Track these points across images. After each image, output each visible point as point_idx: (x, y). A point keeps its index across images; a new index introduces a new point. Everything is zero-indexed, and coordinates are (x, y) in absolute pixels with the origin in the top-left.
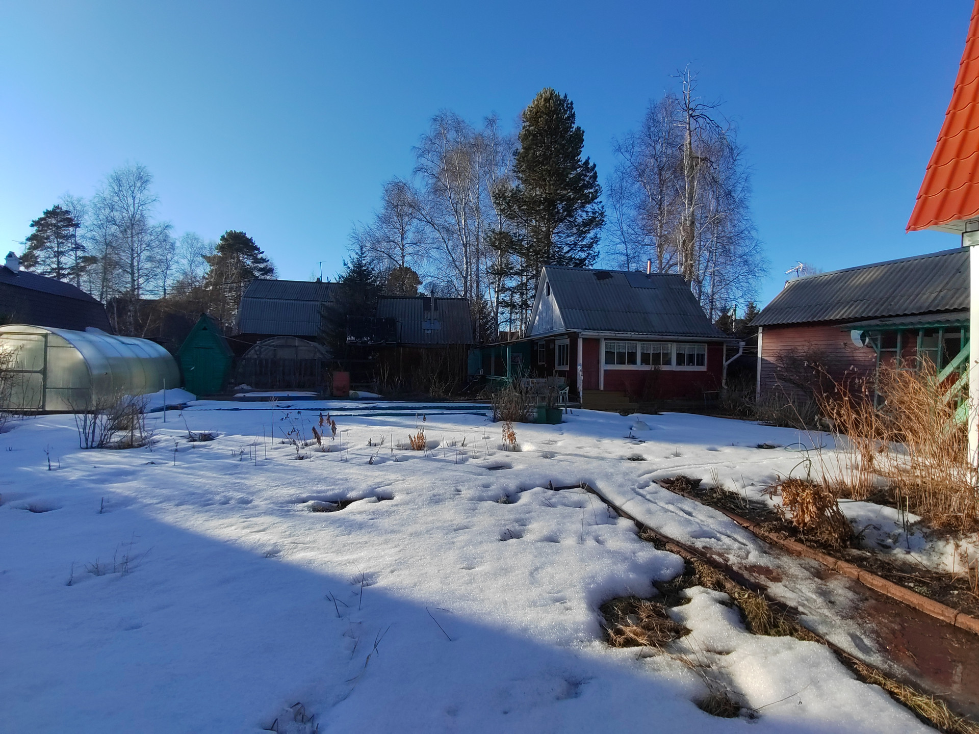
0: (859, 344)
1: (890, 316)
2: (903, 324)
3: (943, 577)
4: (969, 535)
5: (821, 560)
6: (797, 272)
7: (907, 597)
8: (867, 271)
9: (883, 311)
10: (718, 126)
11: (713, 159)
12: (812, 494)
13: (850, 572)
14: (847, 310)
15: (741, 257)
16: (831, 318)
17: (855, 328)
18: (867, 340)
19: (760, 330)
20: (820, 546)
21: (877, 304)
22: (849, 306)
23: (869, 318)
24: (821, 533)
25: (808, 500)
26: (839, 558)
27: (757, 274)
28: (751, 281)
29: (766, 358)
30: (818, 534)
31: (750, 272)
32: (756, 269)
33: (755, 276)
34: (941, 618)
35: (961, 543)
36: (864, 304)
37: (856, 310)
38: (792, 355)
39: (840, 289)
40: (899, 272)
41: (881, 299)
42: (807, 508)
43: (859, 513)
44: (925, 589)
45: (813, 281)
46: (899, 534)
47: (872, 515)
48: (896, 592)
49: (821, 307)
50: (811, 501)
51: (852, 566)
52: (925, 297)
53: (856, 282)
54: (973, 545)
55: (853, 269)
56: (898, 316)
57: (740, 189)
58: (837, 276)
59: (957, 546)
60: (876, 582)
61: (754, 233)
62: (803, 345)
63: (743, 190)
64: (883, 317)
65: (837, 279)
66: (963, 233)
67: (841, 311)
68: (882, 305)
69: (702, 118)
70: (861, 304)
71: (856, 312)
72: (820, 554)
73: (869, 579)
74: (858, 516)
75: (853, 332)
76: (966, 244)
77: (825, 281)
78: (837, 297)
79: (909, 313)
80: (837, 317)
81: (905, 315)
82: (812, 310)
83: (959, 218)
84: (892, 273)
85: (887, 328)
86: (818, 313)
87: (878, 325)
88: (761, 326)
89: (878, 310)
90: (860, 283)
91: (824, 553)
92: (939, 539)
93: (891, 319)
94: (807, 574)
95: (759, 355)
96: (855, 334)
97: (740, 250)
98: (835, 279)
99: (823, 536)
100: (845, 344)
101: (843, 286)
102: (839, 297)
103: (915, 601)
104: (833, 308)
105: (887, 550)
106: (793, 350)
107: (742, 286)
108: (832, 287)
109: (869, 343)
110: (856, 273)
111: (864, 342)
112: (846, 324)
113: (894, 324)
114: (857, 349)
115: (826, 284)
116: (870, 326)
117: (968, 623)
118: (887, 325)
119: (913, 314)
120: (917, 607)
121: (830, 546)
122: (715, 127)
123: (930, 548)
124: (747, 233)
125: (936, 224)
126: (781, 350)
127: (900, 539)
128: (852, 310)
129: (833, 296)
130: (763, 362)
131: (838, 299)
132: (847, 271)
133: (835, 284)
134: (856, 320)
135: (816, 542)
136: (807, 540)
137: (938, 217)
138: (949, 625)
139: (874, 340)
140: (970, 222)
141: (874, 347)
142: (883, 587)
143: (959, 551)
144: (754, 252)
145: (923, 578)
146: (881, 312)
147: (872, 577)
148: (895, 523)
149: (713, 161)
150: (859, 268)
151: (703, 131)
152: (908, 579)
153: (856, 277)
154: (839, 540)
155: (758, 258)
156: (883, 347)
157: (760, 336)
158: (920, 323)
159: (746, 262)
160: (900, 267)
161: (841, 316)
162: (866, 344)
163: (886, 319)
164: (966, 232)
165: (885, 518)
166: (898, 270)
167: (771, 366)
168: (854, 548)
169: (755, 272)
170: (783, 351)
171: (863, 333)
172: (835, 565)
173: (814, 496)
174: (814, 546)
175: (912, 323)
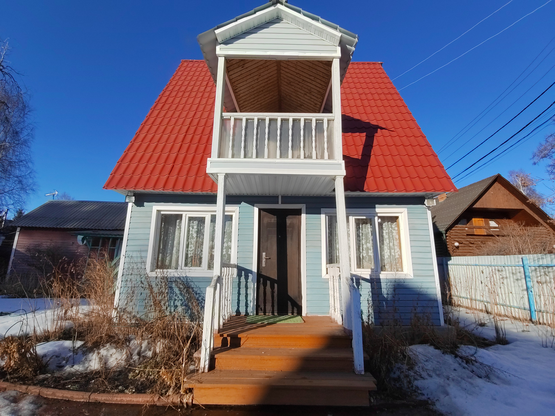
0: (80, 243)
1: (99, 230)
2: (103, 234)
3: (88, 374)
4: (105, 345)
5: (18, 390)
6: (53, 196)
7: (65, 395)
8: (92, 204)
9: (96, 226)
10: (19, 87)
11: (10, 105)
12: (17, 345)
13: (35, 391)
14: (78, 223)
15: (17, 177)
16: (68, 227)
17: (80, 234)
18: (85, 242)
19: (18, 229)
20: (20, 380)
21: (94, 222)
22: (79, 221)
23: (89, 229)
24: (22, 371)
25: (14, 350)
26: (30, 385)
27: (27, 191)
28: (22, 195)
29: (19, 249)
30: (20, 371)
31: (22, 189)
32: (28, 188)
33: (26, 192)
34: (82, 400)
35: (100, 351)
36: (87, 222)
37: (83, 224)
38: (38, 248)
39: (77, 211)
40: (107, 208)
41: (96, 220)
42: (13, 355)
43: (49, 350)
44: (76, 386)
45: (62, 203)
46: (70, 356)
47: (56, 349)
48: (60, 394)
49: (63, 220)
50: (16, 350)
51: (36, 387)
52: (116, 222)
53: (86, 209)
54: (106, 350)
55: (86, 202)
56: (103, 230)
57: (26, 134)
58: (76, 204)
59: (99, 353)
60: (49, 393)
61: (30, 165)
62: (47, 242)
63: (28, 135)
64: (95, 229)
65: (76, 205)
66: (126, 196)
67: (74, 224)
68: (96, 223)
69: (9, 76)
70: (86, 221)
71: (83, 225)
72: (18, 386)
73: (45, 392)
74: (48, 352)
75: (79, 236)
76: (127, 201)
77: (69, 205)
78: (74, 215)
79: (108, 229)
80: (72, 227)
81: (106, 230)
82: (57, 221)
83: (125, 189)
84: (104, 208)
85: (95, 236)
86: (60, 223)
87: (91, 234)
88: (19, 227)
89: (93, 225)
90: (87, 210)
91: (21, 384)
92: (90, 352)
93: (99, 231)
94: (7, 402)
95: (14, 247)
96: (80, 237)
97: (17, 173)
98: (75, 205)
99: (23, 372)
100: (73, 243)
101: (79, 209)
102: (75, 216)
103: (69, 396)
104: (70, 221)
105: (61, 369)
106: (39, 245)
107: (14, 197)
108: (72, 209)
109: (86, 243)
110: (87, 204)
111: (83, 242)
112: (76, 231)
113: (99, 234)
114: (79, 246)
115: (69, 207)
116: (87, 233)
117: (96, 398)
118: (95, 234)
119: (109, 230)
120: (70, 399)
121: (27, 377)
122: (16, 87)
123: (84, 359)
124: (25, 163)
125: (116, 189)
126: (30, 244)
127: (70, 359)
128: (81, 224)
129: (72, 215)
130: (16, 252)
131: (74, 217)
132: (82, 202)
133: (75, 207)
134: (82, 229)
135: (17, 378)
136: (12, 378)
137: (117, 186)
138: (86, 403)
139: (88, 242)
140: (130, 191)
141: (88, 245)
142: (53, 394)
143: (99, 356)
144: (28, 176)
145: (77, 379)
146: (95, 227)
147: (47, 390)
148: (69, 350)
149: (9, 106)
150: (89, 202)
151: (7, 84)
152: (69, 383)
153: (86, 206)
154: (32, 372)
155: (31, 181)
156: (92, 246)
157: (17, 234)
158: (111, 235)
159: (20, 182)
160: (108, 205)
161: (74, 226)
162: (84, 243)
163: (97, 231)
164: (128, 196)
165: (65, 348)
166: (107, 207)
167: (22, 255)
168: (41, 374)
169: (26, 190)
170: (32, 245)
171: (83, 238)
172: (26, 390)
173: (18, 346)
174: (15, 381)
175: (107, 234)
